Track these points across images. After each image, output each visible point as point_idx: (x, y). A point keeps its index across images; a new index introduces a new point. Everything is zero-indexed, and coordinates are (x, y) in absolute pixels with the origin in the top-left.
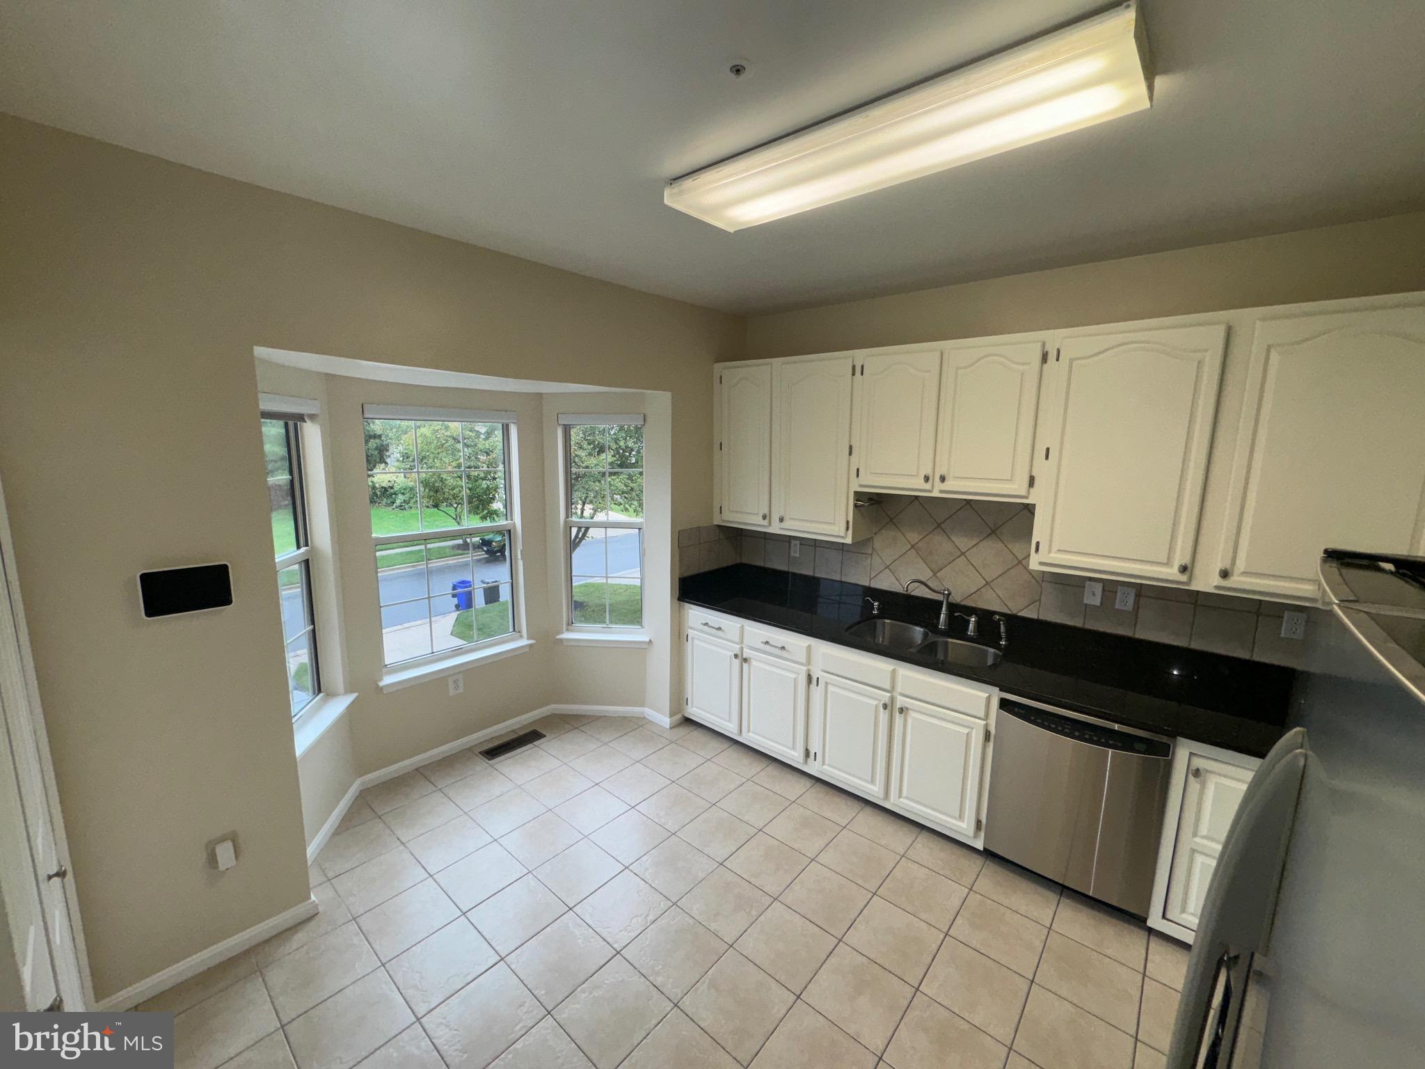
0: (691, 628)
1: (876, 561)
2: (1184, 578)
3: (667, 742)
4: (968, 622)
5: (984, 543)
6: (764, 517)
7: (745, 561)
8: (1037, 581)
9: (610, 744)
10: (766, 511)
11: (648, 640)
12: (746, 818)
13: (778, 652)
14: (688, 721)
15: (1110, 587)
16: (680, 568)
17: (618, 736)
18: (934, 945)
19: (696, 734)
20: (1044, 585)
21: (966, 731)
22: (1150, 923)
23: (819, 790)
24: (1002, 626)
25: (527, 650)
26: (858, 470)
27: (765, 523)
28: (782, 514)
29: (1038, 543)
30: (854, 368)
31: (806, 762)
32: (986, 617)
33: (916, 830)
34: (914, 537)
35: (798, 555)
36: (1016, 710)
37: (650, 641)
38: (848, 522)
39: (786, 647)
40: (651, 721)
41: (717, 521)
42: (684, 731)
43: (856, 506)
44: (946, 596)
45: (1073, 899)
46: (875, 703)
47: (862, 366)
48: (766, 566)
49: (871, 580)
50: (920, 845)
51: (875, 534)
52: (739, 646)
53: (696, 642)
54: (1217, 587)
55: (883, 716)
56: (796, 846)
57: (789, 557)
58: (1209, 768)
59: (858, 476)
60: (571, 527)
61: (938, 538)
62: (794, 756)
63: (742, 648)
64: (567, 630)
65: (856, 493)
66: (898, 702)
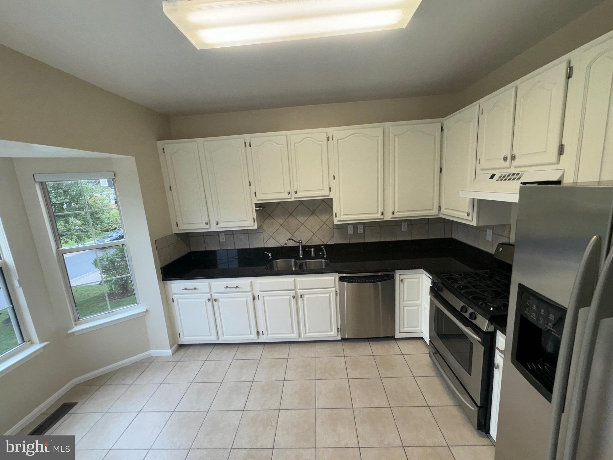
0: (175, 294)
1: (265, 234)
2: (382, 217)
3: (175, 363)
4: (311, 251)
5: (311, 218)
6: (207, 224)
7: (193, 249)
8: (331, 229)
9: (135, 383)
10: (207, 221)
11: (145, 310)
12: (242, 380)
13: (234, 290)
14: (182, 346)
15: (355, 225)
16: (160, 261)
17: (138, 375)
18: (347, 386)
19: (190, 350)
20: (334, 230)
21: (328, 295)
22: (396, 337)
23: (268, 348)
24: (324, 250)
25: (42, 351)
26: (255, 193)
27: (208, 226)
28: (217, 220)
29: (336, 213)
30: (245, 143)
31: (258, 338)
32: (318, 248)
33: (314, 344)
34: (281, 221)
35: (224, 240)
36: (345, 279)
37: (147, 310)
38: (254, 219)
39: (239, 286)
40: (156, 357)
41: (175, 231)
42: (182, 353)
43: (256, 210)
44: (300, 243)
45: (373, 341)
46: (288, 297)
47: (250, 142)
48: (207, 250)
49: (264, 244)
50: (319, 349)
51: (263, 222)
52: (210, 294)
53: (180, 301)
54: (392, 218)
55: (293, 302)
56: (274, 379)
57: (220, 243)
58: (405, 278)
59: (256, 196)
60: (63, 254)
61: (291, 219)
62: (252, 338)
63: (211, 295)
64: (76, 325)
65: (256, 204)
66: (299, 293)
